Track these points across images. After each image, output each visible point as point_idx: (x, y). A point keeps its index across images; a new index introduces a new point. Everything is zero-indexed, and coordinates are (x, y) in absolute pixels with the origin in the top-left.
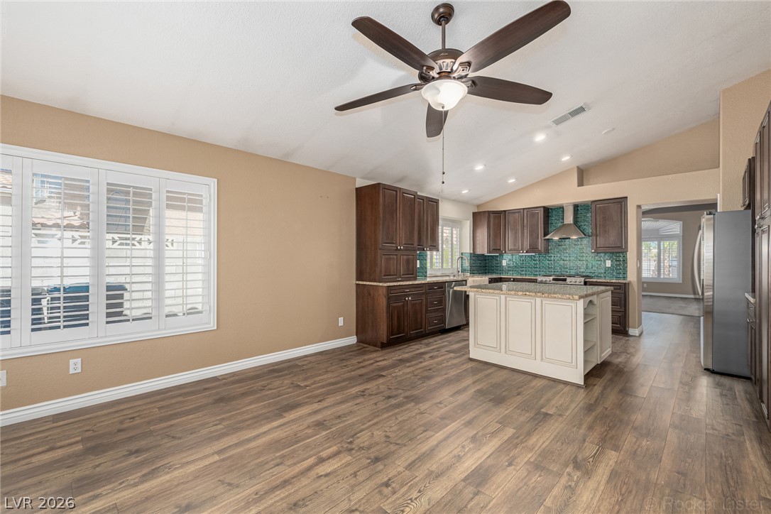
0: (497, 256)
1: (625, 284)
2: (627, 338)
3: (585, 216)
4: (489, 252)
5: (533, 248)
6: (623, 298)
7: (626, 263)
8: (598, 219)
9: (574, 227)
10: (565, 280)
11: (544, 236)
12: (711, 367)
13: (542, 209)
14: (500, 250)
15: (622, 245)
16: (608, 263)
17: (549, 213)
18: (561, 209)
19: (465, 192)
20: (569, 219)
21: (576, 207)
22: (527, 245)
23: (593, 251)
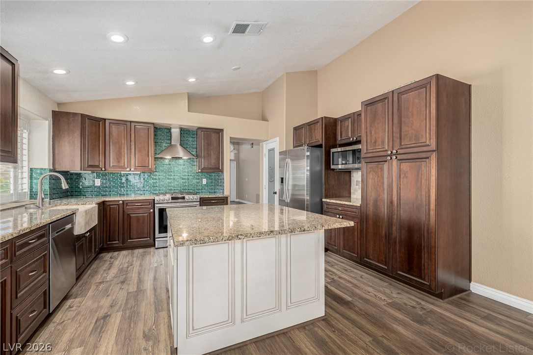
1: (227, 197)
5: (142, 167)
9: (181, 148)
10: (183, 198)
13: (152, 126)
14: (98, 166)
15: (219, 166)
16: (204, 181)
18: (169, 129)
20: (176, 140)
21: (183, 131)
22: (135, 162)
23: (200, 171)
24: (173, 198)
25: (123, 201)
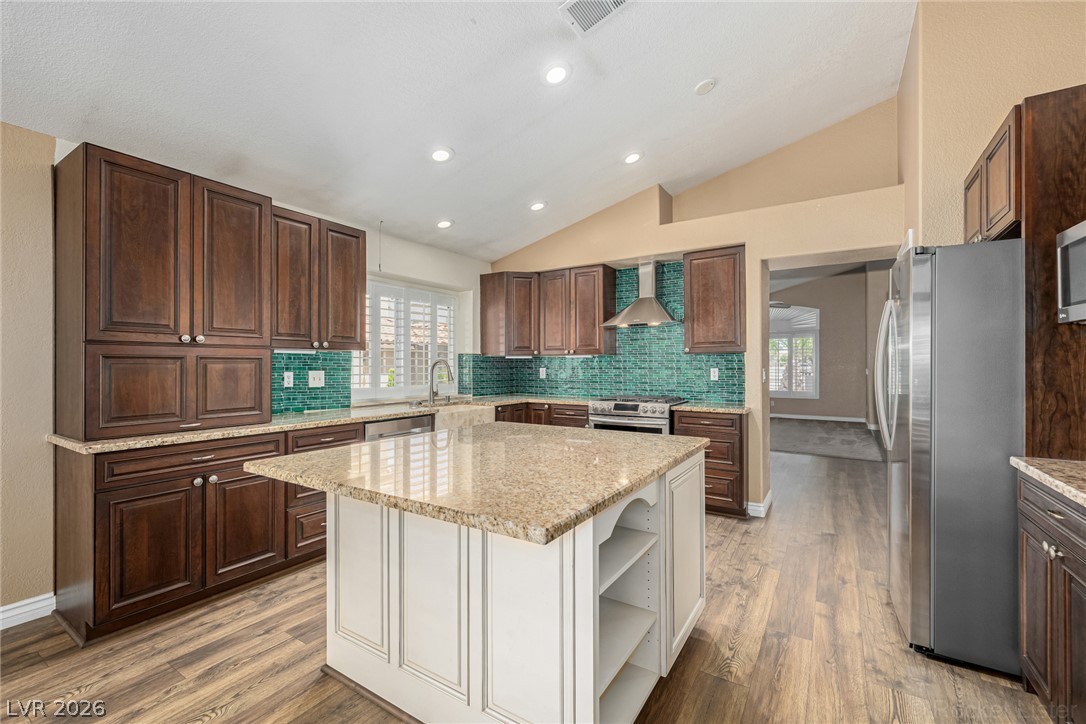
0: (530, 361)
1: (741, 415)
2: (744, 527)
3: (675, 284)
4: (508, 352)
5: (586, 346)
6: (737, 445)
7: (743, 373)
8: (695, 287)
9: (655, 305)
10: (635, 408)
11: (606, 320)
12: (925, 644)
13: (601, 269)
14: (529, 348)
15: (736, 339)
16: (714, 374)
17: (614, 278)
18: (633, 270)
19: (444, 224)
20: (647, 289)
21: (660, 268)
22: (574, 338)
23: (687, 350)
24: (617, 407)
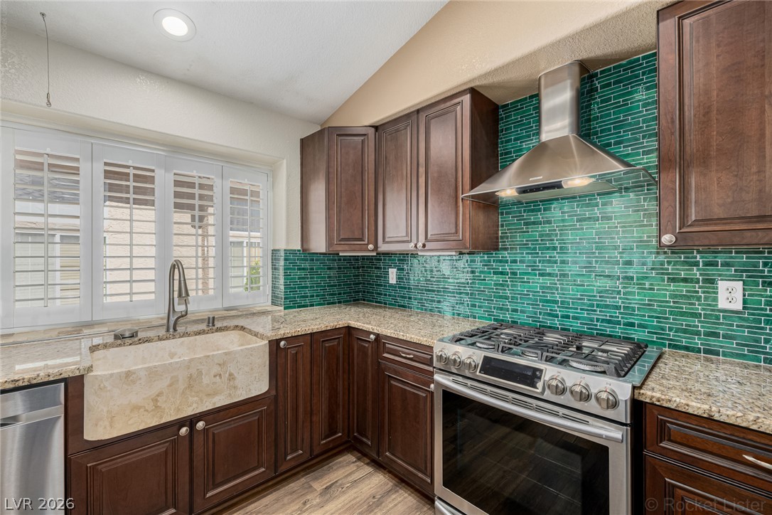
25: (378, 336)
